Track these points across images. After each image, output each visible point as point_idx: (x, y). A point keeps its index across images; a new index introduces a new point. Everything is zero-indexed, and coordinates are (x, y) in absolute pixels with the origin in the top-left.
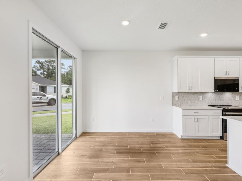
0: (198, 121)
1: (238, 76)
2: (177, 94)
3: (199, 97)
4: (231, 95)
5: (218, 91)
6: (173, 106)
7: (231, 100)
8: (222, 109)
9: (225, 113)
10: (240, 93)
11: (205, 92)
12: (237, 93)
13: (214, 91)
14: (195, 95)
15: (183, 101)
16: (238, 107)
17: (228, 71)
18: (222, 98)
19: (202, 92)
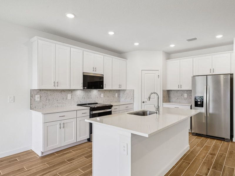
0: (64, 127)
1: (103, 74)
2: (38, 92)
3: (67, 96)
4: (98, 92)
5: (87, 89)
6: (31, 110)
7: (97, 97)
8: (90, 108)
9: (92, 112)
10: (104, 90)
11: (74, 90)
12: (102, 90)
13: (82, 89)
14: (63, 93)
15: (47, 101)
16: (103, 105)
17: (95, 68)
18: (90, 95)
19: (71, 90)
